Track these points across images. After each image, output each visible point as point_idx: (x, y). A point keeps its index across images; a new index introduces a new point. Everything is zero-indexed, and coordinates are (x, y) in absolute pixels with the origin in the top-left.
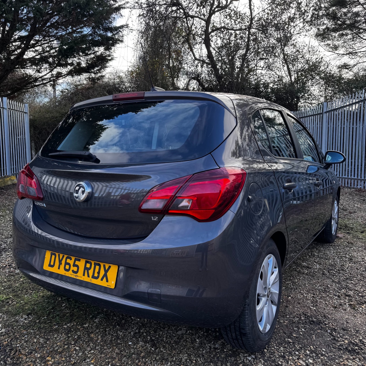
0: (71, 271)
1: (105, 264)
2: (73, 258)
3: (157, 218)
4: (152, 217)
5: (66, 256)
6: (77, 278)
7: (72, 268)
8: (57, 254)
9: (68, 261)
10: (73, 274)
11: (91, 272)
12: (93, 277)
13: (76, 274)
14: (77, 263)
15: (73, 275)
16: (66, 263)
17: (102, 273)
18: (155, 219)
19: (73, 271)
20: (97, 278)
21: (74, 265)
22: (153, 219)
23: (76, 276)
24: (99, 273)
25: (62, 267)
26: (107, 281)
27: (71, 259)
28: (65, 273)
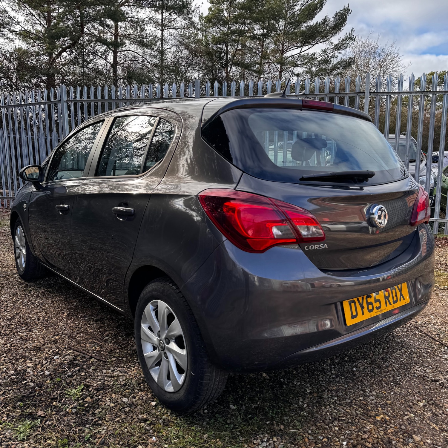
0: (375, 310)
1: (397, 286)
6: (382, 312)
7: (375, 305)
8: (356, 300)
9: (369, 300)
11: (391, 299)
12: (394, 302)
13: (380, 309)
14: (377, 297)
15: (378, 312)
16: (368, 304)
17: (398, 294)
19: (377, 308)
20: (397, 301)
21: (376, 301)
25: (366, 310)
26: (404, 299)
27: (371, 297)
28: (371, 315)
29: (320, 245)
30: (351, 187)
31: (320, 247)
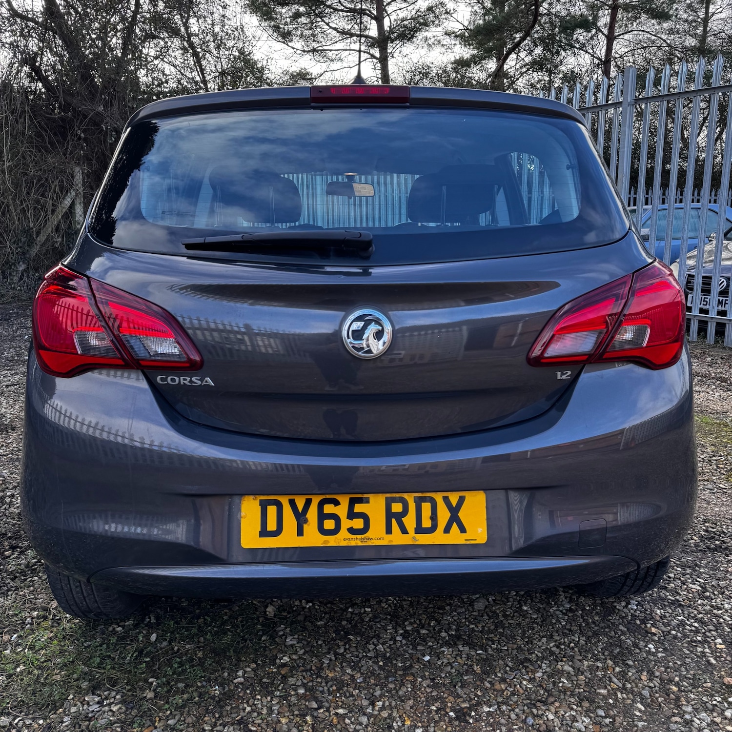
0: (343, 533)
1: (445, 494)
2: (344, 501)
3: (569, 373)
4: (559, 373)
5: (316, 501)
6: (370, 543)
7: (346, 523)
8: (285, 501)
9: (328, 509)
10: (354, 536)
11: (410, 521)
12: (419, 530)
13: (363, 536)
14: (359, 508)
15: (355, 539)
16: (322, 517)
17: (444, 515)
18: (564, 377)
19: (351, 531)
20: (432, 529)
21: (351, 515)
22: (559, 377)
23: (363, 540)
24: (434, 517)
25: (311, 527)
26: (463, 530)
27: (337, 503)
28: (325, 542)
29: (194, 379)
30: (328, 269)
31: (191, 381)
